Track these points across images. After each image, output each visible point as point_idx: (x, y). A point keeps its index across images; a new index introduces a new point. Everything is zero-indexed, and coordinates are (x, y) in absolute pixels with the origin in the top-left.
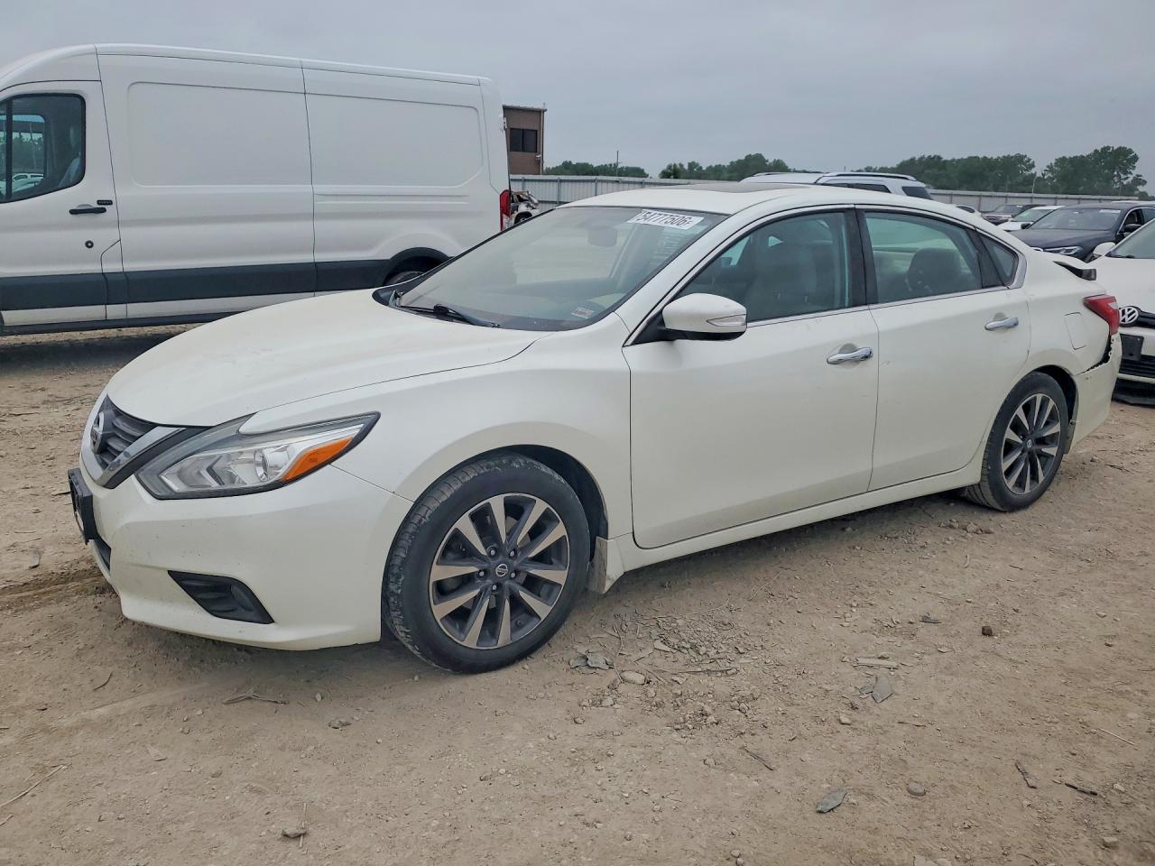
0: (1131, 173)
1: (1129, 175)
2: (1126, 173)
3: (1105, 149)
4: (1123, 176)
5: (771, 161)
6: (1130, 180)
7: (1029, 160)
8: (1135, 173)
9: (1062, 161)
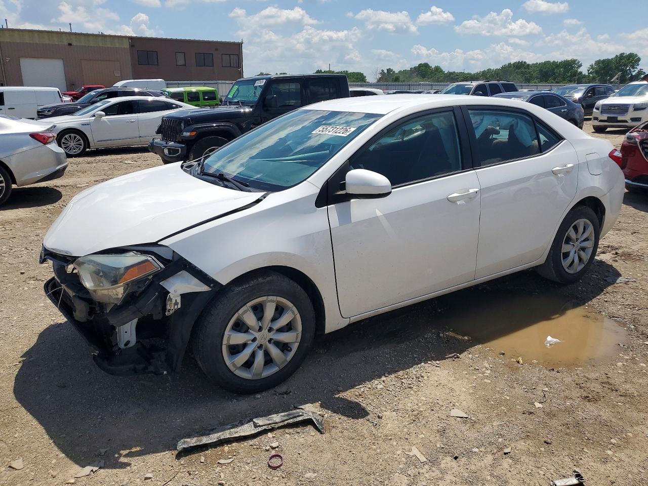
0: (636, 68)
1: (635, 69)
2: (633, 68)
3: (622, 55)
4: (632, 70)
5: (433, 67)
6: (636, 72)
7: (579, 62)
8: (639, 68)
9: (598, 62)
